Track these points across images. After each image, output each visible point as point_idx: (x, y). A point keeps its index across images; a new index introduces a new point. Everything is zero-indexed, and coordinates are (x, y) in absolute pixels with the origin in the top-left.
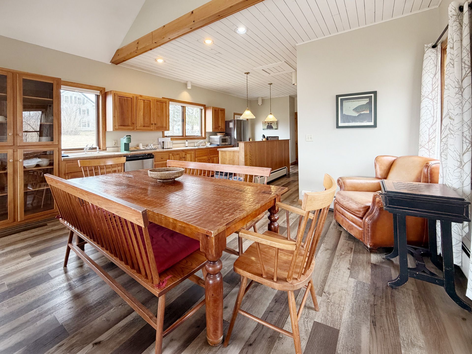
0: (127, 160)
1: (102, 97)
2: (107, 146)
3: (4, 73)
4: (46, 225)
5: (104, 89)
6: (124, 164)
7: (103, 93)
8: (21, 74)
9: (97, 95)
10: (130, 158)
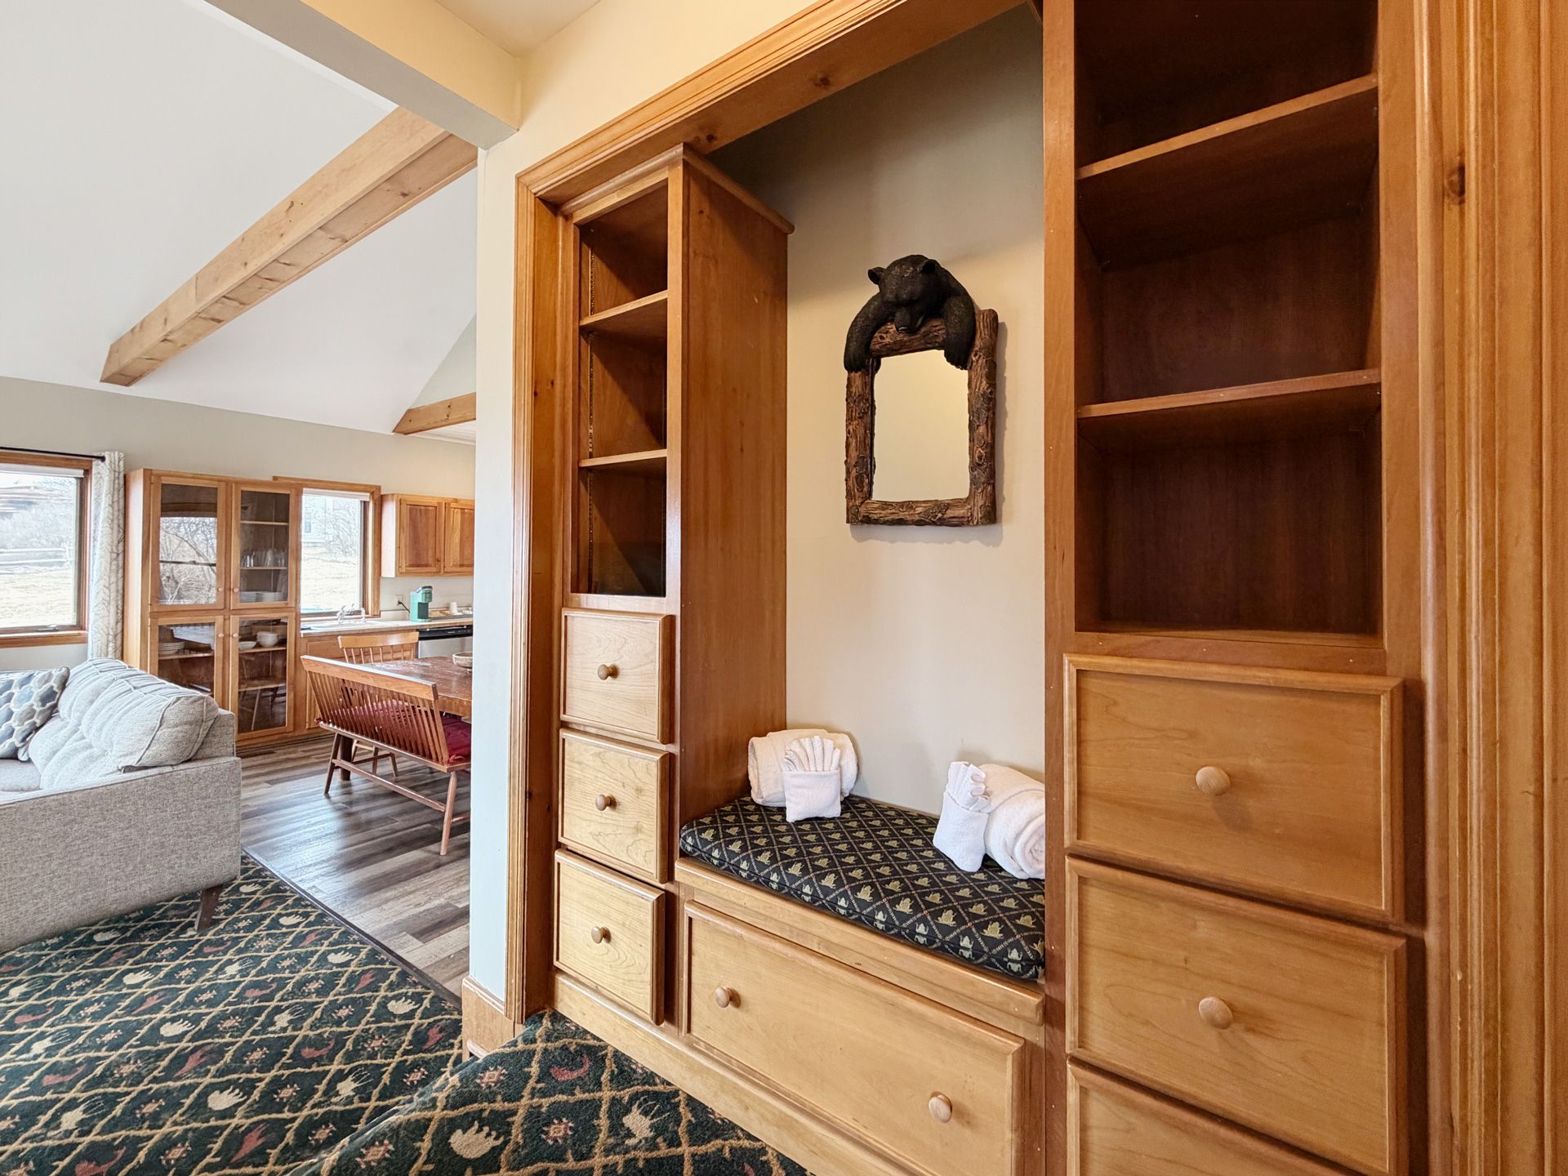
0: (420, 639)
1: (375, 504)
2: (382, 607)
3: (213, 484)
4: (272, 753)
5: (379, 488)
6: (417, 643)
7: (376, 497)
8: (238, 483)
9: (365, 502)
10: (426, 635)
